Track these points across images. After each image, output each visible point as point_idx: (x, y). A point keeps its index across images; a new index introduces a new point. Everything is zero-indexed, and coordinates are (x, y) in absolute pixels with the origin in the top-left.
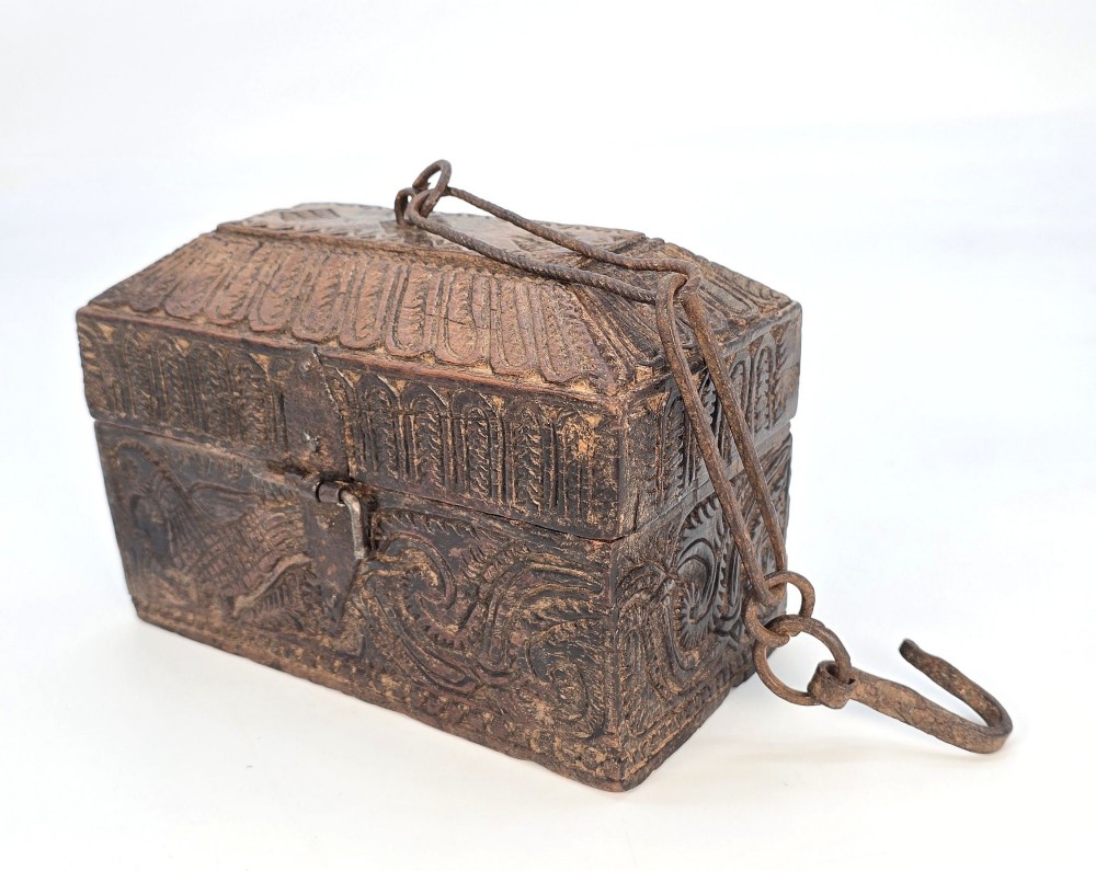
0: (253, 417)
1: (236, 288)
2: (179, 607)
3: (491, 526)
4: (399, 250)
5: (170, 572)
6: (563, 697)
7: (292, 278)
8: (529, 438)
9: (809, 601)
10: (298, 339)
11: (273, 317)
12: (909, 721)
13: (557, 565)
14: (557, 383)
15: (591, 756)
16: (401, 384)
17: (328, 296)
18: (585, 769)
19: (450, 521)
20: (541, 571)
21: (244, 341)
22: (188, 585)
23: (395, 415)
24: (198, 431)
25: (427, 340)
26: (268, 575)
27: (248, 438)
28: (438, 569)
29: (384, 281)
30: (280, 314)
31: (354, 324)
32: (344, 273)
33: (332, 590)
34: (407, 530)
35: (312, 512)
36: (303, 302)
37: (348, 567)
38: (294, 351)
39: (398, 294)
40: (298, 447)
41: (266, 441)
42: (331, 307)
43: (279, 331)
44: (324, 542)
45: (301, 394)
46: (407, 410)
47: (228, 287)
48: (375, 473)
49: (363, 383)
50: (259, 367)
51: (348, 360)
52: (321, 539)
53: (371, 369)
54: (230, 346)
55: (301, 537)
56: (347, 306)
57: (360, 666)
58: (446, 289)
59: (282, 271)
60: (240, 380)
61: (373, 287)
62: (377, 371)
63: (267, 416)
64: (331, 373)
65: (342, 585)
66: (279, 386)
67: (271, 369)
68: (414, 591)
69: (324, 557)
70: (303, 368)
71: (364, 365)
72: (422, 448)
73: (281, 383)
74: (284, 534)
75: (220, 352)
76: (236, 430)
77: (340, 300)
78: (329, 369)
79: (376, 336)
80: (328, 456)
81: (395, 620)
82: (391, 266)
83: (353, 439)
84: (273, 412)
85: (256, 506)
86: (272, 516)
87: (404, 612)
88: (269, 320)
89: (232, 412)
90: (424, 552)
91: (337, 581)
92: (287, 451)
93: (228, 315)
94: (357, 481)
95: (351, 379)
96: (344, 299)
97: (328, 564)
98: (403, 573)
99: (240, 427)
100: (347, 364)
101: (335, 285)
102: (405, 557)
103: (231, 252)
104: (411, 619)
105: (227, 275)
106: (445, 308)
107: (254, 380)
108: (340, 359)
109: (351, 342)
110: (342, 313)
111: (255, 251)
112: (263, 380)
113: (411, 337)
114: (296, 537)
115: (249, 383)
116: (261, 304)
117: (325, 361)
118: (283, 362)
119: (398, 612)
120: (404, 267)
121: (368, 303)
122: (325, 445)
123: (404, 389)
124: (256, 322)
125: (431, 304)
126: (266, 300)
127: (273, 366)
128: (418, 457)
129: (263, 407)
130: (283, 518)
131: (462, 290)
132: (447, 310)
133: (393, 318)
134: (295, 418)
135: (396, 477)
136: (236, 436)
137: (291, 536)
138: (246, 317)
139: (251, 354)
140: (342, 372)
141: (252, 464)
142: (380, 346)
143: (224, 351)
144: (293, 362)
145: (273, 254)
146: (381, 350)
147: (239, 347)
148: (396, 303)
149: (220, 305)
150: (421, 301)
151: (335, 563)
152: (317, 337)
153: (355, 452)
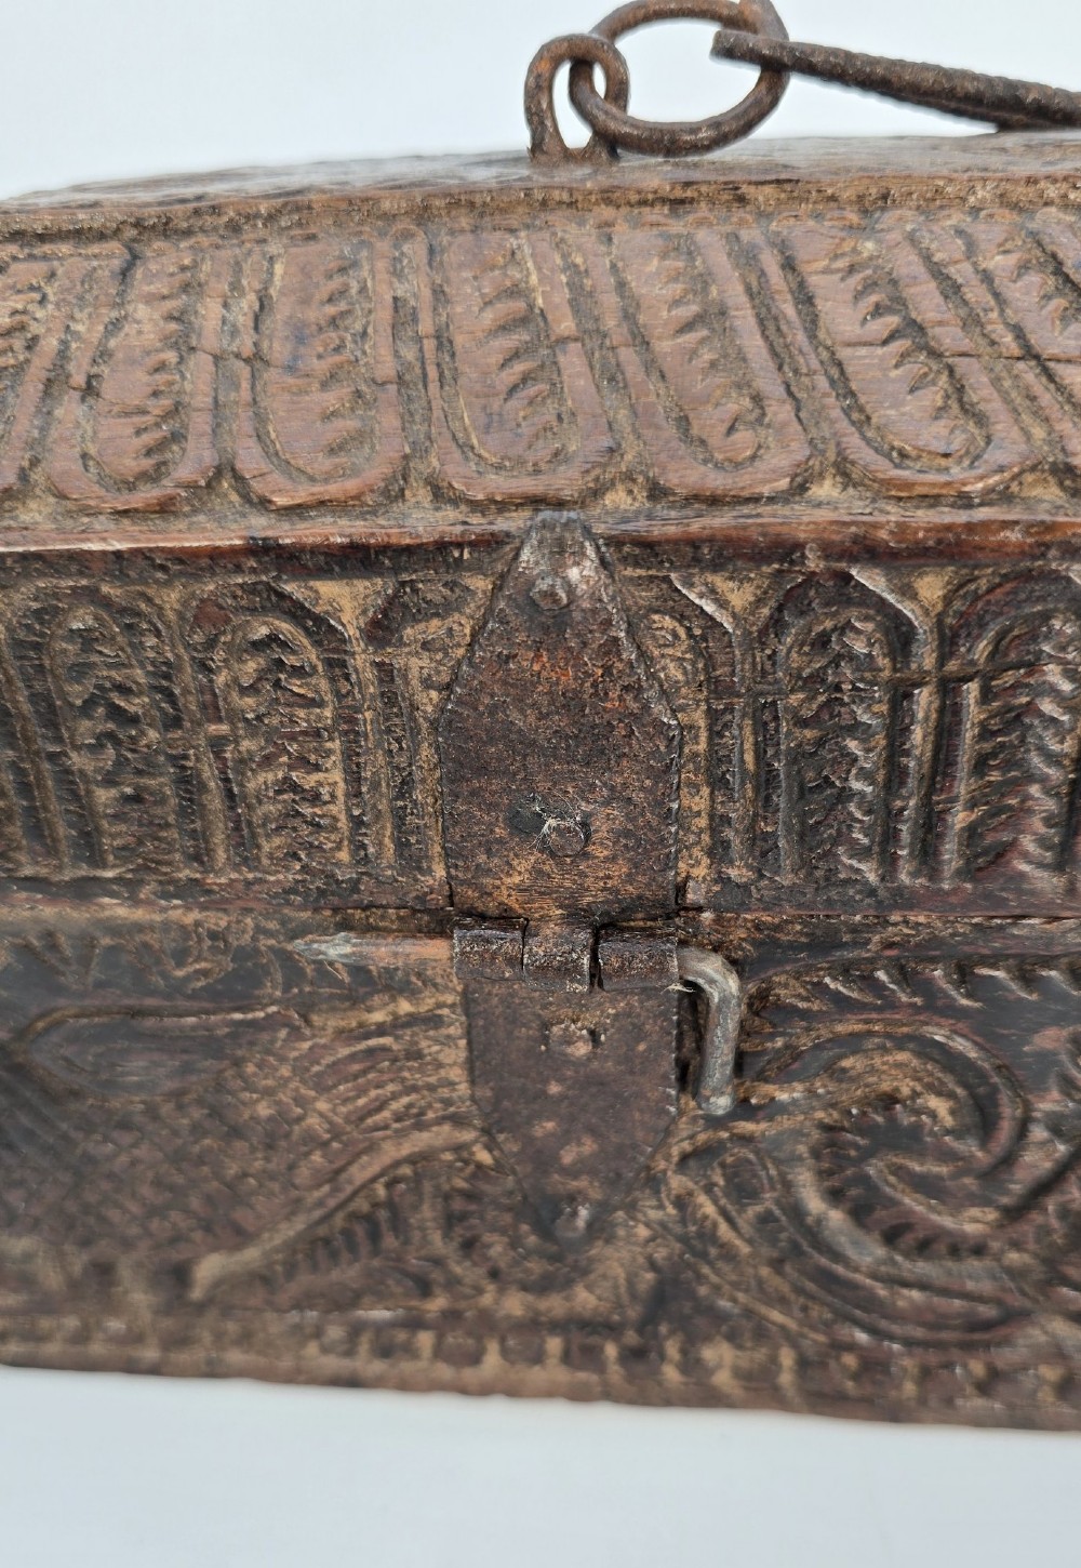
0: (295, 788)
1: (126, 384)
4: (679, 193)
7: (333, 322)
10: (476, 506)
11: (332, 451)
16: (932, 587)
17: (515, 355)
23: (901, 695)
24: (60, 868)
25: (1004, 429)
26: (317, 1194)
27: (271, 856)
28: (965, 1085)
29: (702, 282)
30: (361, 437)
31: (684, 422)
32: (534, 279)
33: (573, 1199)
34: (879, 1009)
35: (514, 1020)
36: (434, 387)
37: (640, 1134)
38: (473, 545)
39: (789, 309)
40: (489, 852)
41: (344, 856)
42: (556, 391)
43: (393, 493)
44: (554, 1089)
45: (522, 690)
46: (952, 666)
47: (90, 390)
48: (786, 879)
49: (780, 608)
50: (320, 627)
51: (728, 540)
52: (546, 1082)
53: (827, 557)
54: (196, 577)
55: (451, 1084)
56: (613, 377)
57: (631, 1338)
58: (962, 272)
59: (283, 310)
60: (236, 680)
61: (676, 303)
62: (853, 559)
63: (354, 777)
64: (645, 596)
65: (614, 1181)
66: (405, 677)
67: (375, 623)
68: (867, 1154)
69: (550, 1125)
70: (551, 595)
71: (799, 546)
72: (995, 776)
73: (418, 665)
74: (391, 1088)
75: (149, 600)
76: (218, 838)
77: (572, 362)
78: (638, 582)
79: (799, 451)
80: (613, 859)
81: (782, 1229)
82: (702, 235)
83: (705, 791)
84: (374, 764)
85: (283, 1033)
86: (344, 1052)
87: (814, 1203)
88: (324, 463)
89: (203, 787)
90: (918, 1054)
91: (593, 1172)
92: (430, 871)
93: (144, 477)
94: (700, 909)
95: (722, 604)
96: (589, 355)
97: (565, 1137)
98: (820, 1115)
99: (237, 829)
100: (726, 554)
101: (523, 321)
102: (840, 1075)
103: (32, 288)
104: (836, 1217)
105: (63, 354)
106: (1000, 328)
107: (298, 672)
108: (694, 543)
109: (716, 481)
110: (612, 399)
111: (125, 274)
112: (337, 666)
113: (941, 427)
114: (432, 1088)
115: (277, 684)
116: (260, 418)
117: (625, 560)
118: (435, 591)
119: (796, 1212)
120: (751, 234)
121: (693, 353)
122: (601, 827)
123: (948, 600)
124: (277, 478)
125: (941, 323)
126: (277, 405)
127: (385, 612)
128: (972, 805)
129: (329, 753)
130: (384, 1049)
131: (1024, 268)
132: (1019, 333)
133: (822, 383)
134: (482, 770)
135: (872, 878)
136: (221, 855)
137: (414, 1089)
138: (225, 469)
139: (282, 596)
140: (691, 586)
141: (272, 925)
142: (821, 476)
143: (171, 598)
144: (480, 584)
145: (206, 267)
146: (826, 489)
147: (238, 569)
148: (801, 338)
149: (92, 450)
150: (893, 321)
151: (592, 1131)
152: (565, 481)
153: (714, 830)
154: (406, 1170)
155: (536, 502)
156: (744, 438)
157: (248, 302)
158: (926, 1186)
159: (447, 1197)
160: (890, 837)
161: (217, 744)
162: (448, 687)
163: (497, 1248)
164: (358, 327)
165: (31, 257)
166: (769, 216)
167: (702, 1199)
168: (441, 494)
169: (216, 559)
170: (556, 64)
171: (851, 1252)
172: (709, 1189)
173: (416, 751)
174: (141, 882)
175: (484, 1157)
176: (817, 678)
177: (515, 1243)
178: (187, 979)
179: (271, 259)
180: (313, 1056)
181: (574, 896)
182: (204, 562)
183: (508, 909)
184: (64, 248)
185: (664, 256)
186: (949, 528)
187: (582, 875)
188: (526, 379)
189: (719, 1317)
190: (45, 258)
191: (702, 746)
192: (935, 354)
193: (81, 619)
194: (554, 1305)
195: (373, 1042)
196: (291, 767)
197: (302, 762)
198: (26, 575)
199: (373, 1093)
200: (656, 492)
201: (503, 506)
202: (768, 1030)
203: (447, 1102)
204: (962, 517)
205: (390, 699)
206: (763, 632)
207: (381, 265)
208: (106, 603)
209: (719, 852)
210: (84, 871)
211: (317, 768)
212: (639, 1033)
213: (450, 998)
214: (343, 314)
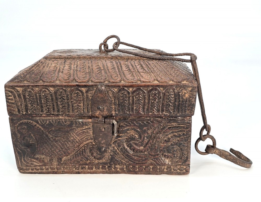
1: (65, 72)
2: (39, 166)
3: (157, 120)
5: (37, 156)
6: (175, 156)
7: (83, 67)
8: (171, 96)
9: (209, 130)
10: (95, 82)
12: (228, 159)
13: (175, 125)
14: (179, 82)
15: (182, 168)
17: (98, 71)
18: (180, 171)
19: (144, 121)
20: (170, 127)
21: (77, 85)
22: (44, 158)
23: (129, 98)
24: (56, 113)
25: (136, 77)
26: (76, 149)
27: (76, 112)
28: (139, 134)
29: (113, 65)
30: (86, 77)
31: (111, 76)
32: (100, 65)
33: (103, 147)
34: (130, 126)
35: (97, 127)
36: (91, 73)
37: (109, 139)
38: (95, 85)
39: (120, 68)
40: (95, 111)
41: (82, 112)
42: (101, 74)
43: (88, 81)
44: (101, 135)
45: (98, 97)
46: (133, 95)
47: (62, 72)
48: (121, 113)
49: (119, 91)
50: (82, 92)
51: (115, 85)
52: (100, 134)
53: (122, 87)
54: (72, 87)
55: (91, 135)
56: (106, 73)
57: (109, 165)
58: (134, 65)
59: (79, 66)
60: (74, 96)
61: (111, 67)
62: (124, 87)
63: (84, 104)
64: (108, 90)
65: (107, 145)
66: (89, 96)
67: (86, 91)
68: (130, 141)
69: (100, 139)
70: (101, 89)
71: (120, 86)
72: (137, 104)
73: (90, 95)
74: (85, 136)
75: (67, 89)
76: (71, 110)
77: (103, 71)
78: (108, 88)
79: (120, 79)
80: (106, 111)
81: (123, 150)
82: (113, 61)
83: (114, 106)
84: (86, 103)
85: (75, 130)
86: (81, 132)
87: (126, 147)
88: (82, 79)
89: (70, 105)
90: (134, 130)
91: (105, 144)
92: (90, 113)
93: (67, 79)
94: (114, 116)
95: (115, 90)
96: (104, 71)
97: (102, 140)
98: (126, 137)
99: (73, 109)
100: (115, 86)
101: (99, 68)
102: (127, 133)
103: (56, 63)
104: (128, 148)
105: (60, 69)
106: (136, 70)
107: (80, 95)
108: (112, 86)
109: (114, 81)
110: (106, 74)
111: (65, 62)
112: (83, 95)
113: (131, 77)
114: (89, 136)
115: (78, 96)
116: (77, 75)
117: (107, 87)
118: (91, 89)
119: (124, 148)
120: (117, 62)
121: (112, 71)
122: (105, 109)
123: (132, 90)
124: (79, 80)
125: (132, 69)
126: (78, 74)
127: (87, 91)
128: (135, 107)
129: (82, 102)
130: (85, 131)
131: (138, 65)
132: (138, 70)
133: (122, 74)
134: (95, 103)
135: (128, 113)
136: (71, 112)
137: (87, 136)
138: (74, 79)
139: (79, 89)
140: (112, 89)
141: (75, 119)
142: (122, 81)
143: (69, 89)
144: (95, 88)
145: (72, 62)
146: (122, 82)
147: (75, 87)
148: (121, 70)
149: (63, 77)
150: (128, 69)
151: (105, 139)
152: (102, 81)
153: (115, 109)
154: (86, 146)
155: (100, 82)
156: (116, 78)
157: (76, 65)
158: (136, 144)
159: (90, 148)
160: (129, 109)
161: (72, 102)
162: (92, 97)
163: (95, 154)
164: (85, 68)
165: (56, 60)
166: (119, 60)
167: (115, 147)
168: (92, 82)
169: (73, 86)
170: (102, 45)
171: (130, 152)
172: (116, 146)
173: (89, 102)
174: (63, 114)
175: (94, 143)
176: (122, 96)
177: (97, 153)
178: (66, 124)
179: (78, 62)
180: (77, 132)
181: (103, 115)
182: (72, 86)
183: (97, 116)
184: (59, 60)
185: (110, 63)
186: (131, 85)
187: (103, 113)
188: (99, 73)
189: (118, 161)
190: (57, 60)
191: (113, 102)
192: (131, 72)
193: (61, 91)
194: (101, 161)
195: (83, 131)
196: (78, 103)
197: (79, 103)
198: (57, 87)
199: (83, 136)
200: (109, 82)
201: (97, 83)
202: (120, 128)
203: (91, 137)
204: (132, 84)
205: (87, 97)
206: (118, 92)
207: (87, 63)
208: (63, 89)
209: (115, 111)
210: (58, 113)
211: (81, 104)
212: (108, 129)
213: (91, 126)
214: (84, 67)
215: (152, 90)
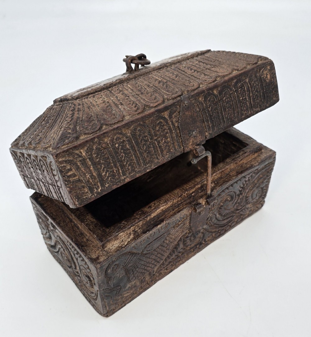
17: (163, 85)
30: (156, 97)
31: (185, 85)
32: (157, 78)
36: (158, 90)
38: (177, 102)
39: (184, 73)
40: (187, 141)
42: (170, 86)
43: (163, 101)
45: (186, 117)
46: (220, 99)
47: (122, 104)
49: (205, 98)
50: (164, 118)
53: (207, 91)
54: (151, 117)
56: (174, 83)
58: (194, 65)
59: (135, 89)
71: (204, 91)
73: (174, 120)
74: (181, 230)
77: (169, 83)
78: (192, 100)
79: (197, 83)
80: (199, 136)
87: (218, 216)
88: (155, 101)
92: (181, 147)
100: (199, 94)
101: (160, 82)
103: (101, 97)
105: (113, 102)
106: (202, 68)
110: (176, 85)
111: (111, 92)
112: (166, 123)
115: (161, 128)
116: (144, 99)
118: (175, 109)
121: (179, 79)
122: (198, 132)
123: (217, 92)
125: (197, 69)
127: (170, 114)
131: (199, 62)
134: (185, 129)
138: (145, 106)
139: (160, 115)
144: (178, 107)
147: (155, 114)
148: (187, 74)
149: (128, 109)
150: (193, 70)
156: (191, 84)
157: (130, 90)
169: (152, 114)
171: (221, 219)
179: (127, 85)
183: (191, 149)
185: (167, 72)
188: (166, 86)
193: (139, 128)
198: (133, 125)
200: (188, 91)
205: (173, 125)
206: (204, 102)
207: (140, 82)
208: (141, 125)
209: (208, 130)
215: (237, 83)
